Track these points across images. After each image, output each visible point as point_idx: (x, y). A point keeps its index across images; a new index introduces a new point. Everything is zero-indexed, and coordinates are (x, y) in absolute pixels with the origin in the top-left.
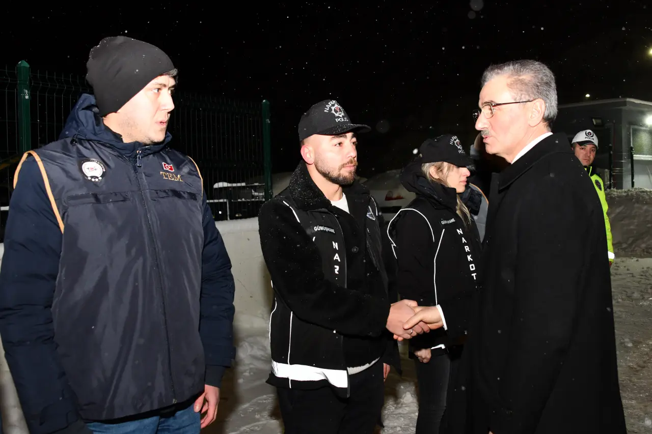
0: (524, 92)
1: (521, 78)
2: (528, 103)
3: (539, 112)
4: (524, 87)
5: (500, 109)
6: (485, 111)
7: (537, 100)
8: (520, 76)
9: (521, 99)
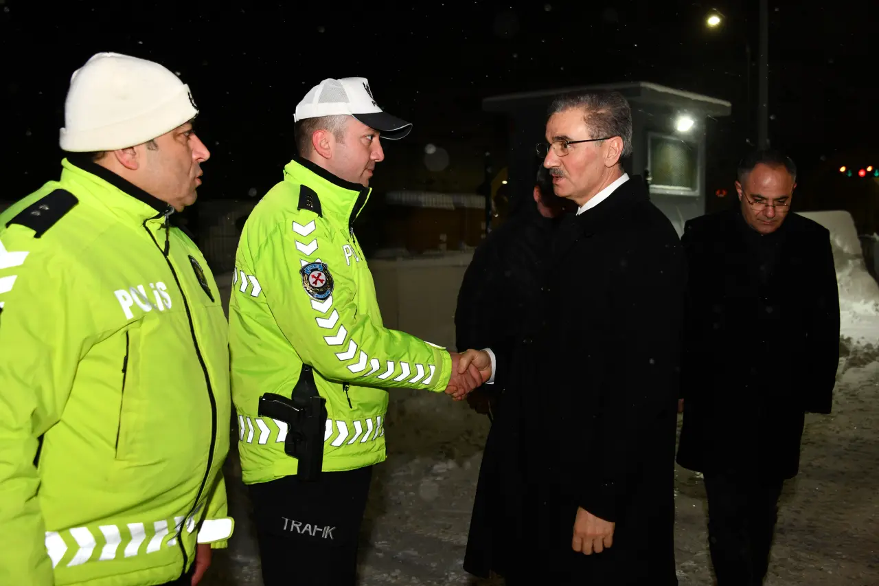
0: (602, 129)
1: (599, 112)
2: (606, 140)
3: (616, 151)
4: (603, 122)
5: (574, 147)
6: (556, 148)
7: (616, 138)
8: (598, 110)
9: (598, 136)
